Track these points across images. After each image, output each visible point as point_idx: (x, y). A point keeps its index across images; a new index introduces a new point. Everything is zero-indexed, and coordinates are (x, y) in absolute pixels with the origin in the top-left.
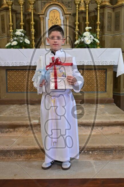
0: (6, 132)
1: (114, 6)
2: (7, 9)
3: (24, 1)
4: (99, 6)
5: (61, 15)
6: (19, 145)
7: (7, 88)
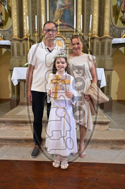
0: (21, 126)
1: (101, 38)
2: (26, 39)
3: (38, 34)
4: (90, 37)
5: (63, 44)
6: (27, 136)
7: (24, 94)
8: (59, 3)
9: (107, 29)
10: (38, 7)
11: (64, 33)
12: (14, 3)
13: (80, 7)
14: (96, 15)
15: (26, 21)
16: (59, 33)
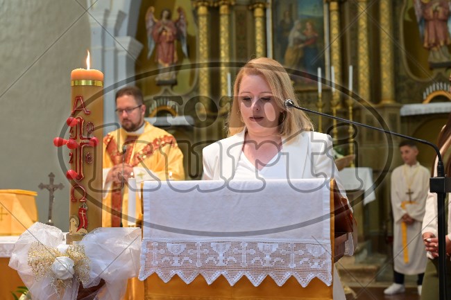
1: (377, 106)
8: (294, 34)
9: (387, 88)
10: (249, 47)
11: (305, 95)
12: (203, 48)
13: (336, 44)
14: (363, 62)
15: (226, 79)
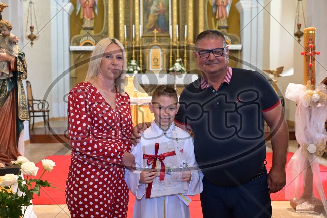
5: (160, 51)
10: (131, 12)
12: (111, 11)
16: (156, 41)
